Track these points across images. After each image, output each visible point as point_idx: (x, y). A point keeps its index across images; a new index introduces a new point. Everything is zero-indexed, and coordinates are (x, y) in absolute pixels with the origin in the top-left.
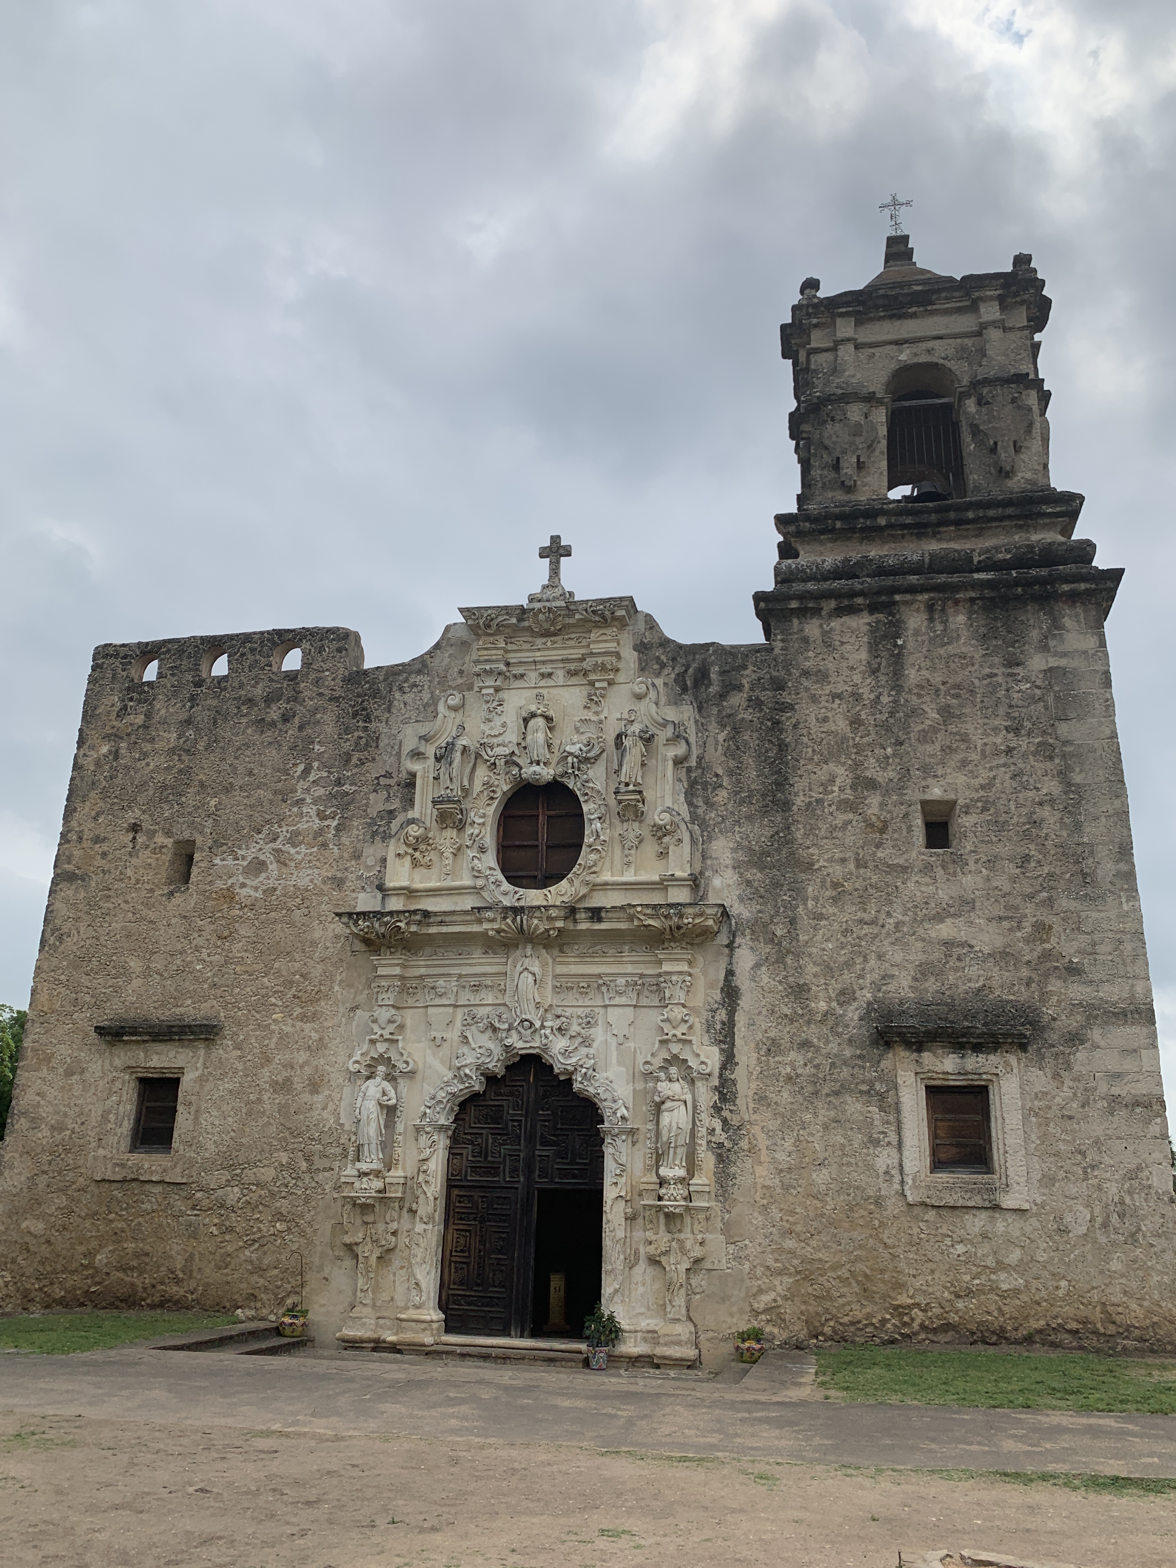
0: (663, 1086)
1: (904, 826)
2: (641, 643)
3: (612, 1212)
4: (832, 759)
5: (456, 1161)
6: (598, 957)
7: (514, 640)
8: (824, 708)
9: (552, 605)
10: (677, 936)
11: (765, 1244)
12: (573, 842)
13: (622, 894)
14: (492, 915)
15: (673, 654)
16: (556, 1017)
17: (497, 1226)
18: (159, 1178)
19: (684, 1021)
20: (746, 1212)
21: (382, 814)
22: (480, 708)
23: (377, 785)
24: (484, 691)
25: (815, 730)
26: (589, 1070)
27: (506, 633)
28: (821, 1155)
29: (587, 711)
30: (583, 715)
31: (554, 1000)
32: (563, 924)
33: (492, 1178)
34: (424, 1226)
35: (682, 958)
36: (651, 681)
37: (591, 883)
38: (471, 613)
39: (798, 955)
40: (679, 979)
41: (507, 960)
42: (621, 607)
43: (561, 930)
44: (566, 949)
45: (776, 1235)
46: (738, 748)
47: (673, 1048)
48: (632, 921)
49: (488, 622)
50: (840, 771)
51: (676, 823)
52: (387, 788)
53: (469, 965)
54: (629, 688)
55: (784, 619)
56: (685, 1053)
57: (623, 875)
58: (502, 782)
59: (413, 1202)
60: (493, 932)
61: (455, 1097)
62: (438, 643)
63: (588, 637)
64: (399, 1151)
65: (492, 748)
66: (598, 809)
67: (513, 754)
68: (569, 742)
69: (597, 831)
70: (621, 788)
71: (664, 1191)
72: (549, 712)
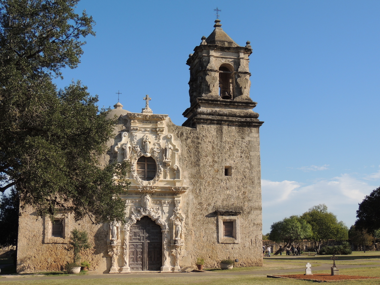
0: (176, 222)
1: (221, 171)
2: (168, 125)
3: (165, 247)
4: (208, 156)
5: (130, 237)
6: (161, 196)
7: (139, 121)
8: (207, 144)
9: (150, 114)
10: (179, 193)
11: (194, 251)
12: (153, 170)
13: (165, 183)
14: (141, 187)
15: (175, 128)
16: (152, 208)
17: (139, 250)
18: (62, 242)
19: (179, 210)
20: (190, 245)
21: (109, 160)
22: (131, 137)
23: (107, 153)
24: (133, 133)
25: (205, 149)
26: (160, 219)
27: (137, 119)
28: (204, 235)
29: (157, 140)
30: (156, 141)
31: (152, 205)
32: (156, 190)
33: (138, 240)
34: (126, 250)
35: (179, 197)
36: (171, 134)
37: (159, 180)
38: (131, 114)
39: (201, 197)
40: (179, 201)
41: (141, 196)
42: (166, 117)
43: (155, 191)
44: (154, 194)
45: (196, 249)
46: (189, 152)
47: (177, 215)
48: (170, 190)
49: (134, 117)
50: (210, 158)
51: (178, 168)
52: (109, 154)
53: (132, 197)
54: (166, 136)
55: (199, 123)
56: (180, 216)
57: (166, 179)
58: (139, 156)
59: (123, 246)
60: (140, 191)
61: (131, 224)
62: (119, 119)
63: (156, 122)
64: (119, 235)
65: (136, 148)
66: (161, 164)
67: (141, 149)
68: (154, 148)
69: (161, 169)
70: (167, 160)
71: (177, 242)
72: (150, 140)
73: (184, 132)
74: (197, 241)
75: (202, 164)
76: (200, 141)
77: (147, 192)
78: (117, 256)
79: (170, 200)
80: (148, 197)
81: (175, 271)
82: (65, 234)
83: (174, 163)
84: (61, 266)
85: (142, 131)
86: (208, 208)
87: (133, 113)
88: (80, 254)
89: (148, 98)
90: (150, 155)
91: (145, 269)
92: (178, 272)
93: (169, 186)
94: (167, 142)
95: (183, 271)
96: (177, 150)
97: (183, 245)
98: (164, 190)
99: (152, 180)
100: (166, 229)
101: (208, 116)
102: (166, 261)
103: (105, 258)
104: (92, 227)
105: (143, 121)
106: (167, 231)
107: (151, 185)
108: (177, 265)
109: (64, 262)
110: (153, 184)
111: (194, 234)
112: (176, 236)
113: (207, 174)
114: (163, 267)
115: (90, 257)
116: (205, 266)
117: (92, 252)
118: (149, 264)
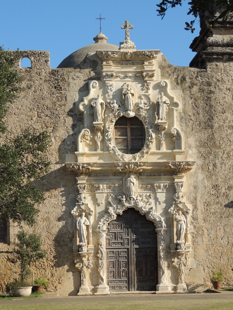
0: (177, 216)
2: (162, 65)
3: (162, 254)
4: (227, 111)
5: (108, 241)
6: (153, 177)
7: (115, 62)
8: (224, 93)
9: (131, 51)
10: (180, 171)
11: (207, 261)
12: (140, 137)
13: (159, 156)
14: (121, 164)
15: (173, 71)
16: (140, 196)
17: (123, 260)
18: (6, 250)
19: (182, 197)
20: (201, 252)
21: (71, 125)
22: (104, 88)
23: (68, 115)
24: (106, 82)
25: (221, 101)
26: (153, 212)
27: (113, 59)
28: (223, 234)
29: (144, 91)
30: (143, 93)
31: (139, 191)
32: (144, 167)
33: (120, 245)
34: (102, 261)
35: (182, 177)
36: (166, 81)
37: (149, 153)
38: (101, 53)
39: (216, 176)
40: (180, 184)
41: (122, 178)
42: (156, 54)
43: (143, 169)
44: (142, 174)
45: (210, 258)
46: (196, 106)
47: (179, 205)
48: (166, 166)
49: (108, 56)
50: (229, 115)
51: (178, 133)
52: (71, 116)
53: (109, 179)
54: (159, 83)
55: (211, 60)
56: (183, 206)
57: (159, 150)
58: (116, 116)
59: (97, 254)
60: (120, 170)
61: (108, 221)
62: (85, 61)
63: (142, 62)
64: (91, 238)
65: (112, 104)
66: (151, 127)
67: (119, 106)
68: (139, 103)
69: (151, 135)
70: (160, 121)
71: (179, 247)
72: (132, 91)
73: (186, 75)
74: (213, 245)
75: (216, 125)
76: (212, 89)
77: (131, 172)
78: (89, 270)
79: (167, 183)
80: (133, 179)
81: (178, 291)
82: (11, 238)
83: (171, 124)
84: (6, 286)
85: (120, 78)
86: (228, 193)
87: (104, 51)
88: (34, 267)
89: (128, 25)
90: (134, 113)
91: (133, 289)
92: (183, 293)
93: (165, 161)
94: (160, 93)
95: (192, 291)
96: (176, 105)
97: (189, 252)
98: (156, 168)
99: (137, 152)
100: (162, 228)
101: (224, 48)
102: (163, 276)
103: (71, 273)
104: (51, 227)
105: (121, 62)
106: (164, 230)
107: (136, 161)
108: (182, 283)
109: (10, 280)
110: (139, 158)
111: (206, 235)
112: (179, 238)
113: (225, 140)
114: (160, 286)
115: (48, 271)
116: (225, 283)
117: (51, 263)
118: (139, 281)
